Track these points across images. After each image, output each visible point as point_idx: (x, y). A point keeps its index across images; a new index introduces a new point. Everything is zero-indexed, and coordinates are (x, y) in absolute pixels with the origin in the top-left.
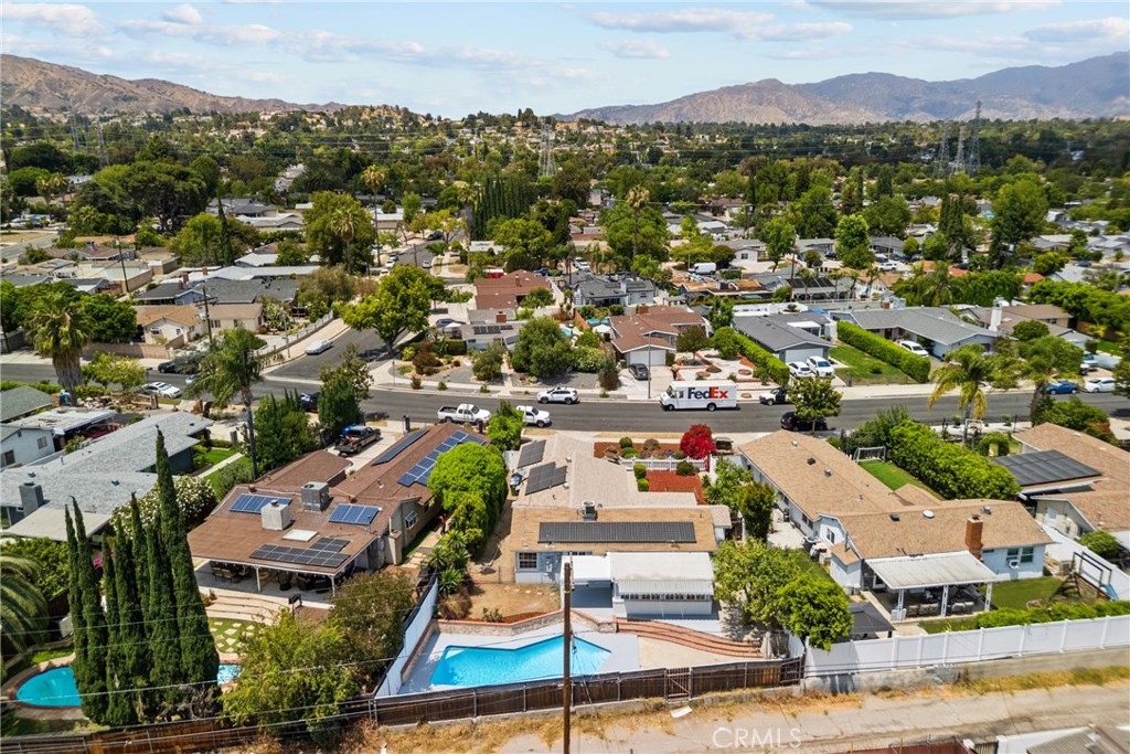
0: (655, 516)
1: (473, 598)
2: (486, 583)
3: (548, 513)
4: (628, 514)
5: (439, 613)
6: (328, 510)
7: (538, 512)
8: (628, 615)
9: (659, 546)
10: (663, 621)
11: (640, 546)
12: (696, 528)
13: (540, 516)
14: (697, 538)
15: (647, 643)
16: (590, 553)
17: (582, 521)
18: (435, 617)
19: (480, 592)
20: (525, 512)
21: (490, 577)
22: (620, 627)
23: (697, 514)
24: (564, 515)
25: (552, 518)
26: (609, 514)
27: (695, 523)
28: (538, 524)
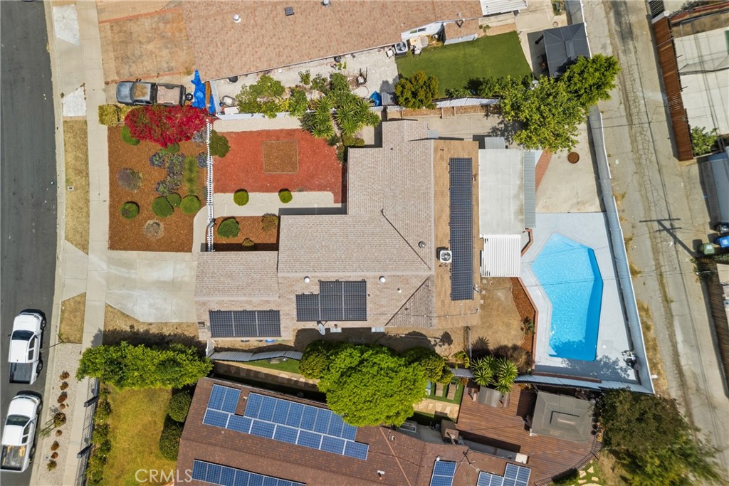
1: (492, 347)
11: (476, 208)
12: (456, 157)
14: (466, 157)
15: (541, 206)
19: (482, 342)
23: (440, 153)
24: (442, 278)
25: (445, 290)
26: (440, 236)
27: (450, 156)
28: (453, 302)
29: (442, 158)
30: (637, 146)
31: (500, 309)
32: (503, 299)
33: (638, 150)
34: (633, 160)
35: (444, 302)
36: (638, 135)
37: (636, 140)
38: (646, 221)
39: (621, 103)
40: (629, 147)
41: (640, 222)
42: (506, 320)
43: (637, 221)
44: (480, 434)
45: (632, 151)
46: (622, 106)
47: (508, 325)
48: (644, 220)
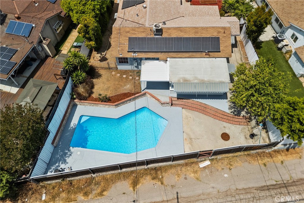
0: (197, 32)
1: (95, 81)
2: (102, 68)
3: (133, 30)
4: (181, 31)
5: (75, 97)
6: (5, 24)
7: (128, 30)
8: (178, 95)
9: (198, 54)
10: (196, 100)
11: (187, 55)
12: (220, 42)
13: (128, 32)
14: (221, 48)
15: (187, 114)
16: (158, 59)
17: (153, 36)
18: (72, 99)
19: (99, 76)
20: (120, 29)
21: (104, 64)
22: (174, 102)
23: (222, 31)
24: (143, 32)
25: (136, 34)
26: (170, 31)
27: (221, 37)
28: (128, 38)
29: (219, 32)
30: (242, 194)
31: (119, 86)
32: (125, 88)
33: (239, 194)
34: (230, 189)
35: (128, 33)
36: (252, 195)
37: (247, 193)
38: (178, 198)
39: (276, 181)
40: (240, 187)
41: (177, 193)
42: (111, 88)
43: (177, 190)
44: (41, 68)
45: (237, 189)
46: (275, 183)
47: (107, 89)
48: (179, 197)
